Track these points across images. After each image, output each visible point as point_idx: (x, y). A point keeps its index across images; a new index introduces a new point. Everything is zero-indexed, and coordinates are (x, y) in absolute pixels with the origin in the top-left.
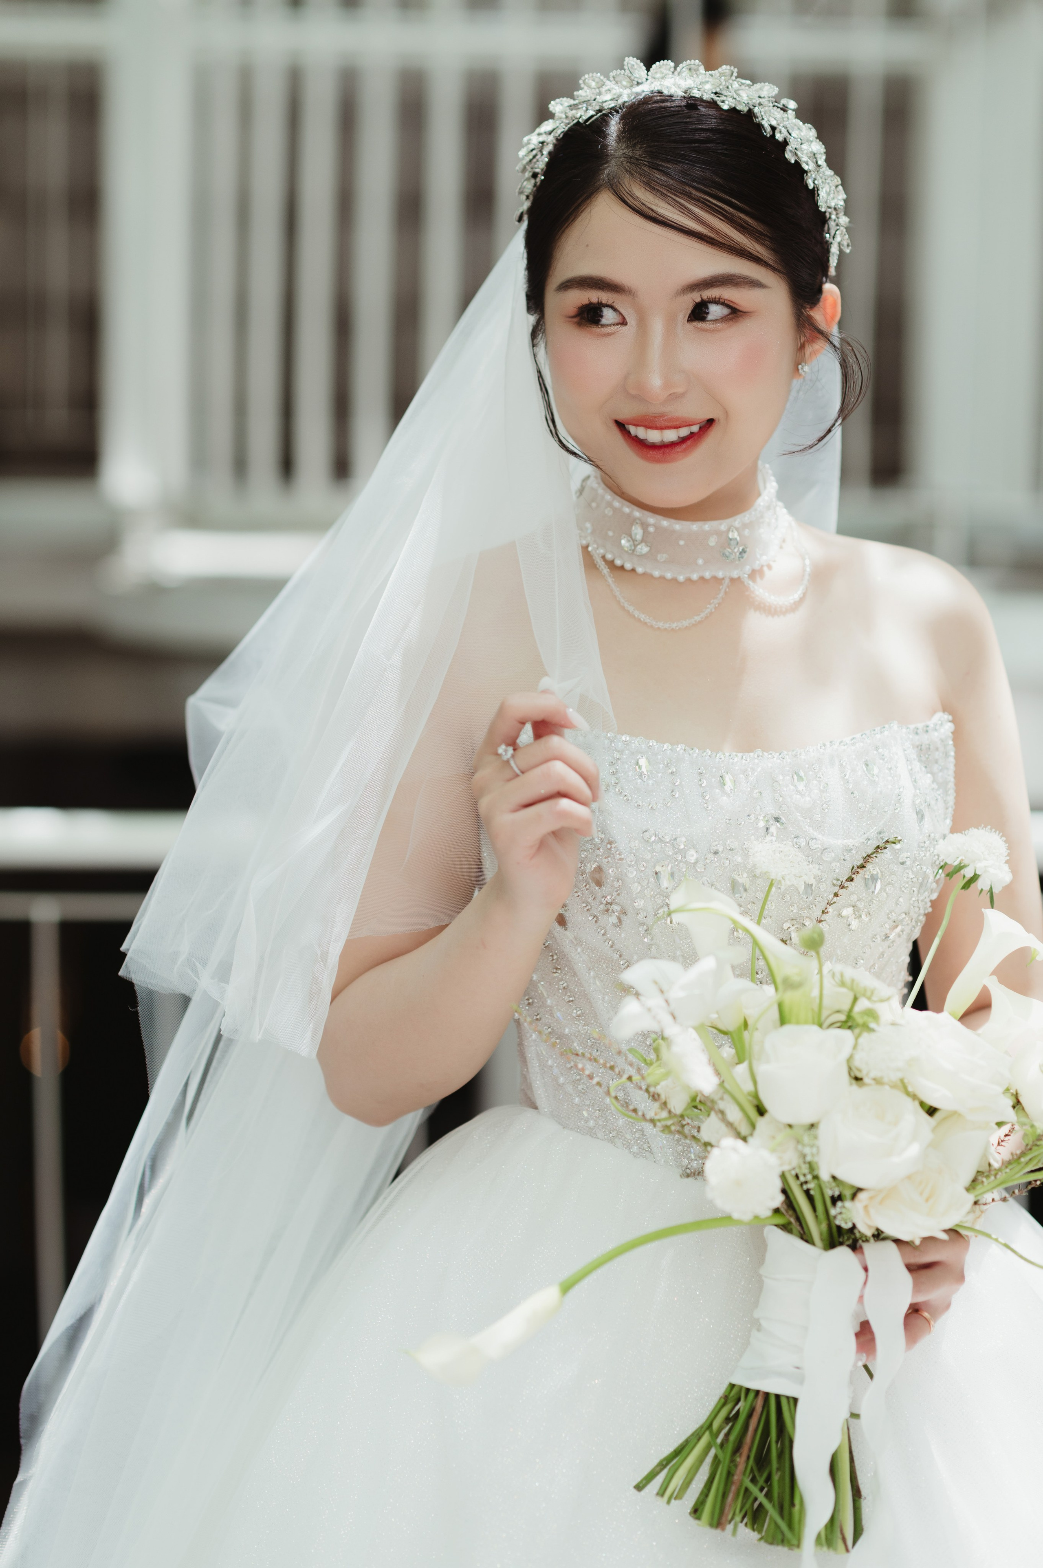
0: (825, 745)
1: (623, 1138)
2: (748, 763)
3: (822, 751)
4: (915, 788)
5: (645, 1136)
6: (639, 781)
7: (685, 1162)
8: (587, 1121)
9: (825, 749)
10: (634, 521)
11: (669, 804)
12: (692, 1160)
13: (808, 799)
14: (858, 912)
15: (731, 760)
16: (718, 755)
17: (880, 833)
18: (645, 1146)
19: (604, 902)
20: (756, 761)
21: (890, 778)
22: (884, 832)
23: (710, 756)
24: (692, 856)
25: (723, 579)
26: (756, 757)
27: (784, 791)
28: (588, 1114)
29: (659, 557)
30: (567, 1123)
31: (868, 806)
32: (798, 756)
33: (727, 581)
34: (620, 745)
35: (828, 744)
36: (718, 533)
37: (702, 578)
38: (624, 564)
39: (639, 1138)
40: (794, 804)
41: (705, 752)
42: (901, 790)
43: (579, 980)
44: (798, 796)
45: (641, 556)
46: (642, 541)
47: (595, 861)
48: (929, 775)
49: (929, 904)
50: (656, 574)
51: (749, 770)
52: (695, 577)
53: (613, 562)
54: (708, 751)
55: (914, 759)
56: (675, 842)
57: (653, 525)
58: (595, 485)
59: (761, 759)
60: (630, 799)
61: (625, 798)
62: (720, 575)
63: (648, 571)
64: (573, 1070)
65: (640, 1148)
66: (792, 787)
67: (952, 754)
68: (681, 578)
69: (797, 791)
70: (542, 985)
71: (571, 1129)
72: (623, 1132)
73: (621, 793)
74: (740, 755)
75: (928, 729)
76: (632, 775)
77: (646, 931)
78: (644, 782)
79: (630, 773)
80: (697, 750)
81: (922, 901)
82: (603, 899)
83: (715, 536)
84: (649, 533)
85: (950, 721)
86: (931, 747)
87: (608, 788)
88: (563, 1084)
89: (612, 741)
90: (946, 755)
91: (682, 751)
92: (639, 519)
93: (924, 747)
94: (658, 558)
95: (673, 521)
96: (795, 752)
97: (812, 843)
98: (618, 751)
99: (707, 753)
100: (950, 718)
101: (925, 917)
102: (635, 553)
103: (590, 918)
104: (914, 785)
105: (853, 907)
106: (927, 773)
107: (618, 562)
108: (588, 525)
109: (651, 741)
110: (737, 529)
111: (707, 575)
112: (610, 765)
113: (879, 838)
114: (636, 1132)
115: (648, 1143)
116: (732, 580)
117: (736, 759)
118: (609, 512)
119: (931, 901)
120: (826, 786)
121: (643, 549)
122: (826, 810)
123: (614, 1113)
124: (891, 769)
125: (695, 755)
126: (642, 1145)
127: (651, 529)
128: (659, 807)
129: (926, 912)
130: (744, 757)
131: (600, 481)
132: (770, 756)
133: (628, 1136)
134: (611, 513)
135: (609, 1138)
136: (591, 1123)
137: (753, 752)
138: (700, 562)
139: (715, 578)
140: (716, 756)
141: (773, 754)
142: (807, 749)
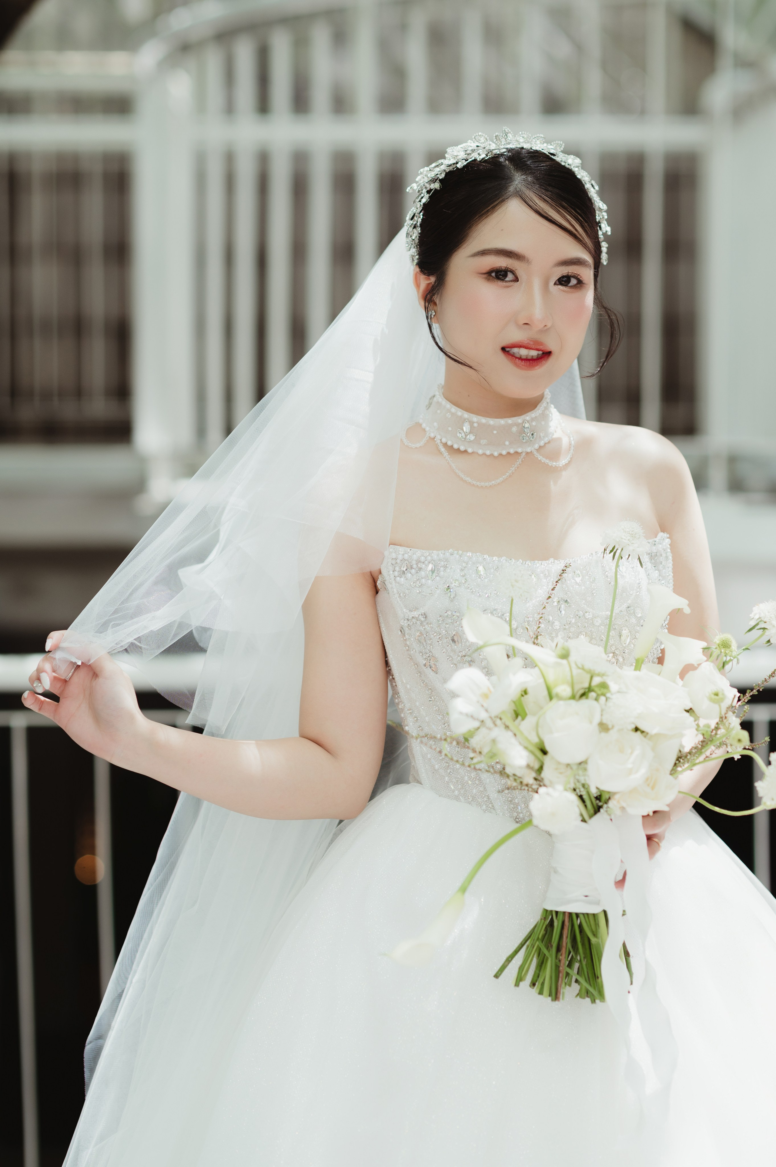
0: (592, 554)
1: (477, 801)
2: (546, 567)
3: (590, 558)
4: (649, 579)
5: (490, 799)
6: (479, 580)
7: (515, 814)
8: (453, 791)
9: (592, 557)
10: (464, 420)
11: (498, 593)
12: (519, 813)
13: (583, 588)
14: (617, 656)
15: (535, 566)
16: (527, 563)
17: (628, 607)
18: (490, 806)
19: (461, 655)
20: (550, 565)
21: (633, 573)
22: (630, 607)
23: (522, 563)
24: (514, 624)
25: (522, 453)
26: (550, 563)
27: (568, 583)
28: (454, 787)
29: (482, 441)
30: (441, 793)
31: (620, 591)
32: (576, 562)
33: (524, 454)
34: (466, 559)
35: (594, 553)
36: (517, 425)
37: (509, 453)
38: (459, 447)
39: (486, 801)
40: (574, 591)
41: (518, 561)
42: (640, 580)
43: (445, 704)
44: (577, 586)
45: (470, 442)
46: (470, 432)
47: (455, 630)
48: (657, 571)
49: (660, 651)
50: (480, 452)
51: (546, 571)
52: (504, 453)
53: (452, 446)
54: (520, 560)
55: (648, 561)
56: (503, 616)
57: (476, 422)
58: (440, 400)
59: (553, 564)
60: (474, 591)
61: (471, 591)
62: (520, 450)
63: (475, 451)
64: (444, 761)
65: (487, 807)
66: (573, 581)
67: (671, 558)
68: (496, 454)
69: (576, 583)
70: (423, 708)
71: (444, 797)
72: (477, 797)
73: (469, 587)
74: (540, 562)
75: (655, 543)
76: (475, 576)
77: (487, 672)
78: (482, 580)
79: (473, 575)
80: (514, 561)
81: (655, 649)
82: (460, 653)
83: (516, 427)
84: (474, 427)
85: (668, 538)
86: (658, 554)
87: (460, 585)
88: (438, 769)
89: (461, 556)
90: (667, 557)
91: (504, 561)
92: (467, 419)
93: (653, 554)
94: (481, 443)
95: (488, 419)
96: (574, 559)
97: (587, 614)
98: (465, 562)
99: (520, 562)
100: (668, 536)
101: (657, 660)
102: (466, 440)
103: (452, 666)
104: (648, 577)
105: (613, 653)
106: (656, 570)
107: (456, 446)
108: (435, 424)
109: (485, 556)
110: (528, 422)
111: (512, 451)
112: (460, 571)
113: (627, 610)
114: (484, 797)
115: (492, 803)
116: (527, 453)
117: (538, 565)
118: (449, 415)
119: (661, 649)
120: (594, 579)
121: (472, 437)
122: (595, 594)
123: (470, 785)
124: (633, 567)
125: (513, 563)
126: (488, 805)
127: (475, 425)
128: (492, 595)
129: (658, 656)
130: (543, 563)
131: (443, 397)
132: (559, 562)
133: (479, 800)
134: (450, 416)
135: (468, 801)
136: (456, 793)
137: (548, 560)
138: (507, 443)
139: (516, 453)
140: (526, 563)
141: (560, 561)
142: (582, 557)
